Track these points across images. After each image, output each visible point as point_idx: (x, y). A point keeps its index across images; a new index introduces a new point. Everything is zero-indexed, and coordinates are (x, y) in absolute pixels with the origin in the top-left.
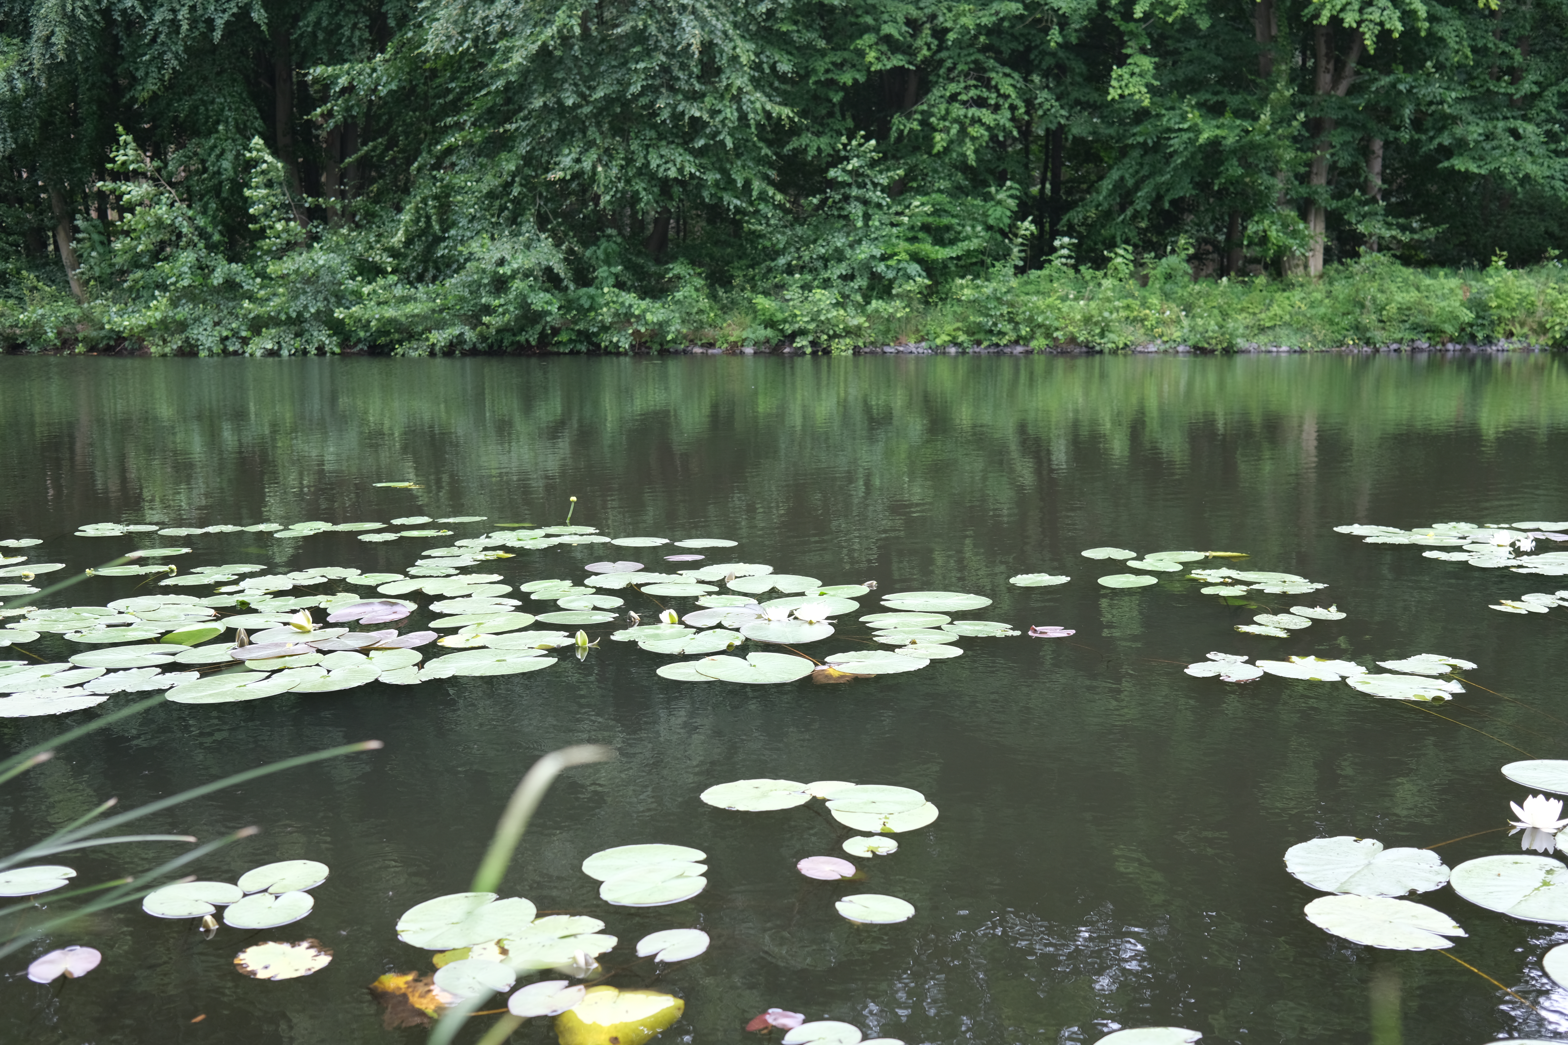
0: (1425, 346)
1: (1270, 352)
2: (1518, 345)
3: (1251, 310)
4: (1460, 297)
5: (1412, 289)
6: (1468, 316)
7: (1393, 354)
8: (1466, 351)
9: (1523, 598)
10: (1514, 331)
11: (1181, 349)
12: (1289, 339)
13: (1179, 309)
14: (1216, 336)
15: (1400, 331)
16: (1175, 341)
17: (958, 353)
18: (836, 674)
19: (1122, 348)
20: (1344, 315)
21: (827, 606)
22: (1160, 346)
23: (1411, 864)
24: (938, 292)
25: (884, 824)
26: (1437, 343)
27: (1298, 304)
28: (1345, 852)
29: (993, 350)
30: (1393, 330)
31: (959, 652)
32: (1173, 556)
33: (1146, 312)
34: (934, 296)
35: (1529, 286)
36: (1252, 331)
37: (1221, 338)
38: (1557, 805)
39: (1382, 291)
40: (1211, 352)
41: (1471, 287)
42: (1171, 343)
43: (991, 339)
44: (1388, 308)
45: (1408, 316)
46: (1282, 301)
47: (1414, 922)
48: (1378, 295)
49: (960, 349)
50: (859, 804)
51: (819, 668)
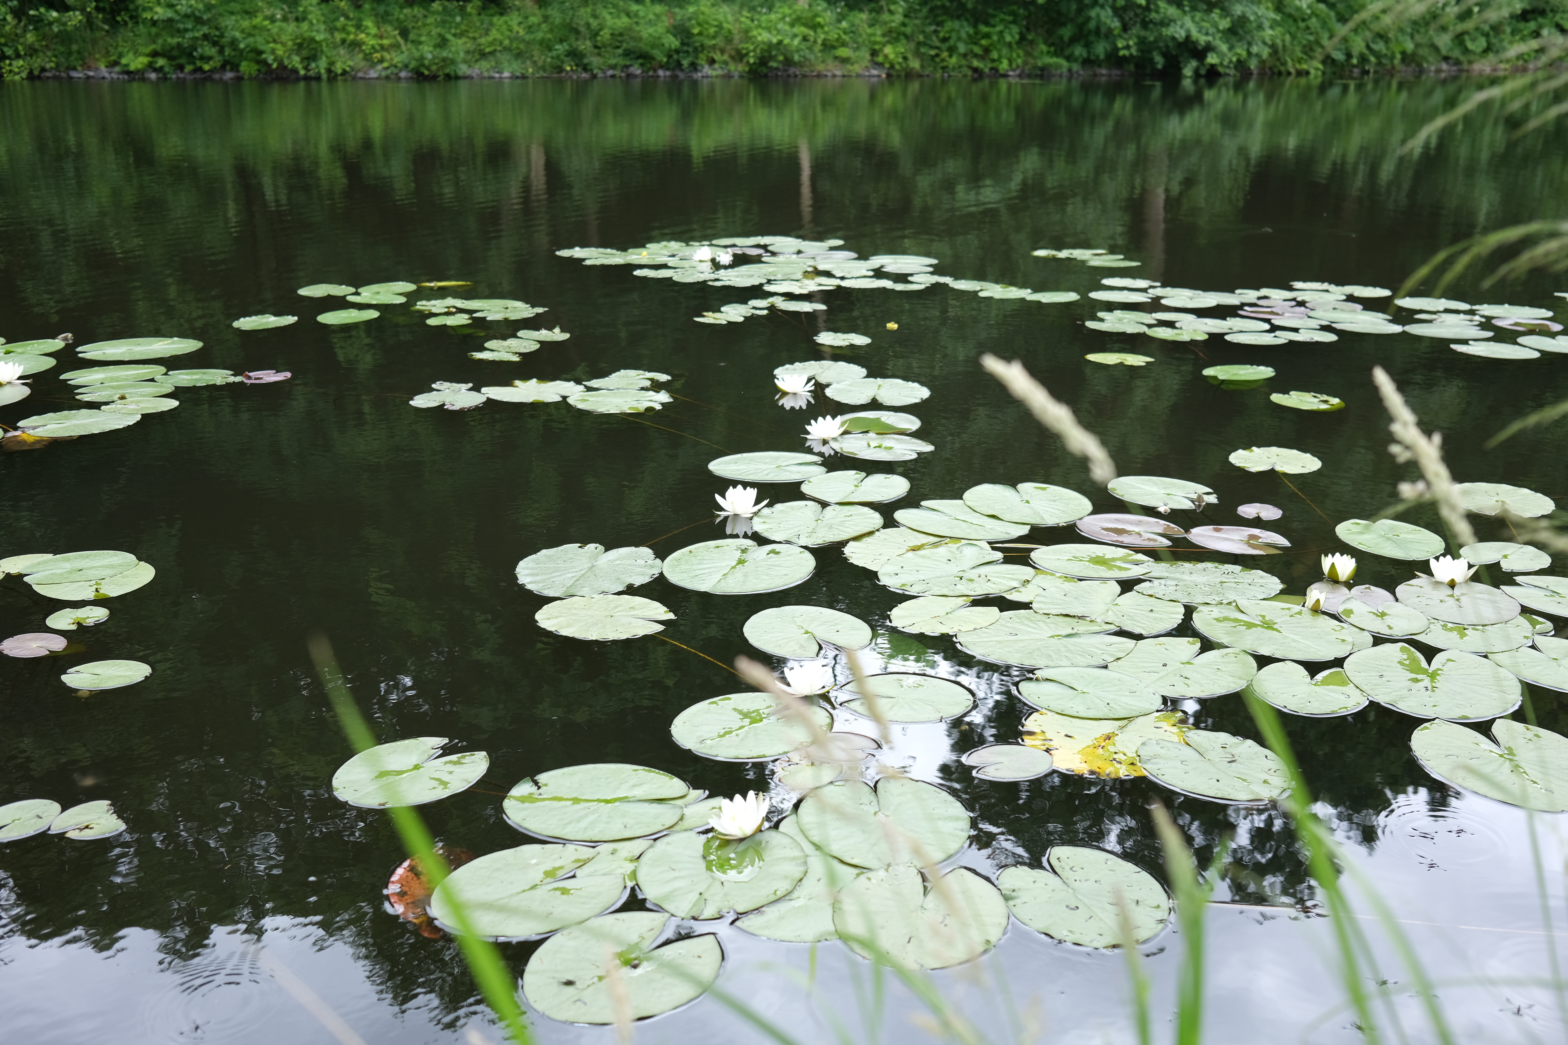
0: (639, 72)
1: (493, 78)
2: (720, 72)
3: (471, 35)
4: (666, 24)
5: (623, 15)
6: (672, 42)
7: (609, 79)
8: (674, 77)
9: (723, 309)
10: (716, 58)
11: (403, 74)
12: (510, 64)
13: (397, 32)
14: (436, 61)
15: (614, 57)
16: (396, 67)
17: (158, 79)
18: (31, 439)
19: (342, 74)
20: (561, 41)
21: (17, 365)
22: (381, 71)
23: (629, 562)
24: (127, 9)
25: (97, 590)
26: (649, 69)
27: (516, 28)
28: (570, 559)
29: (198, 76)
30: (607, 56)
31: (175, 403)
32: (386, 288)
33: (363, 36)
34: (123, 13)
35: (725, 14)
36: (473, 56)
37: (442, 64)
38: (752, 493)
39: (595, 17)
40: (433, 78)
41: (674, 14)
42: (393, 69)
43: (194, 63)
44: (601, 33)
45: (621, 42)
46: (500, 26)
47: (632, 613)
48: (591, 20)
49: (161, 75)
50: (62, 574)
51: (9, 435)
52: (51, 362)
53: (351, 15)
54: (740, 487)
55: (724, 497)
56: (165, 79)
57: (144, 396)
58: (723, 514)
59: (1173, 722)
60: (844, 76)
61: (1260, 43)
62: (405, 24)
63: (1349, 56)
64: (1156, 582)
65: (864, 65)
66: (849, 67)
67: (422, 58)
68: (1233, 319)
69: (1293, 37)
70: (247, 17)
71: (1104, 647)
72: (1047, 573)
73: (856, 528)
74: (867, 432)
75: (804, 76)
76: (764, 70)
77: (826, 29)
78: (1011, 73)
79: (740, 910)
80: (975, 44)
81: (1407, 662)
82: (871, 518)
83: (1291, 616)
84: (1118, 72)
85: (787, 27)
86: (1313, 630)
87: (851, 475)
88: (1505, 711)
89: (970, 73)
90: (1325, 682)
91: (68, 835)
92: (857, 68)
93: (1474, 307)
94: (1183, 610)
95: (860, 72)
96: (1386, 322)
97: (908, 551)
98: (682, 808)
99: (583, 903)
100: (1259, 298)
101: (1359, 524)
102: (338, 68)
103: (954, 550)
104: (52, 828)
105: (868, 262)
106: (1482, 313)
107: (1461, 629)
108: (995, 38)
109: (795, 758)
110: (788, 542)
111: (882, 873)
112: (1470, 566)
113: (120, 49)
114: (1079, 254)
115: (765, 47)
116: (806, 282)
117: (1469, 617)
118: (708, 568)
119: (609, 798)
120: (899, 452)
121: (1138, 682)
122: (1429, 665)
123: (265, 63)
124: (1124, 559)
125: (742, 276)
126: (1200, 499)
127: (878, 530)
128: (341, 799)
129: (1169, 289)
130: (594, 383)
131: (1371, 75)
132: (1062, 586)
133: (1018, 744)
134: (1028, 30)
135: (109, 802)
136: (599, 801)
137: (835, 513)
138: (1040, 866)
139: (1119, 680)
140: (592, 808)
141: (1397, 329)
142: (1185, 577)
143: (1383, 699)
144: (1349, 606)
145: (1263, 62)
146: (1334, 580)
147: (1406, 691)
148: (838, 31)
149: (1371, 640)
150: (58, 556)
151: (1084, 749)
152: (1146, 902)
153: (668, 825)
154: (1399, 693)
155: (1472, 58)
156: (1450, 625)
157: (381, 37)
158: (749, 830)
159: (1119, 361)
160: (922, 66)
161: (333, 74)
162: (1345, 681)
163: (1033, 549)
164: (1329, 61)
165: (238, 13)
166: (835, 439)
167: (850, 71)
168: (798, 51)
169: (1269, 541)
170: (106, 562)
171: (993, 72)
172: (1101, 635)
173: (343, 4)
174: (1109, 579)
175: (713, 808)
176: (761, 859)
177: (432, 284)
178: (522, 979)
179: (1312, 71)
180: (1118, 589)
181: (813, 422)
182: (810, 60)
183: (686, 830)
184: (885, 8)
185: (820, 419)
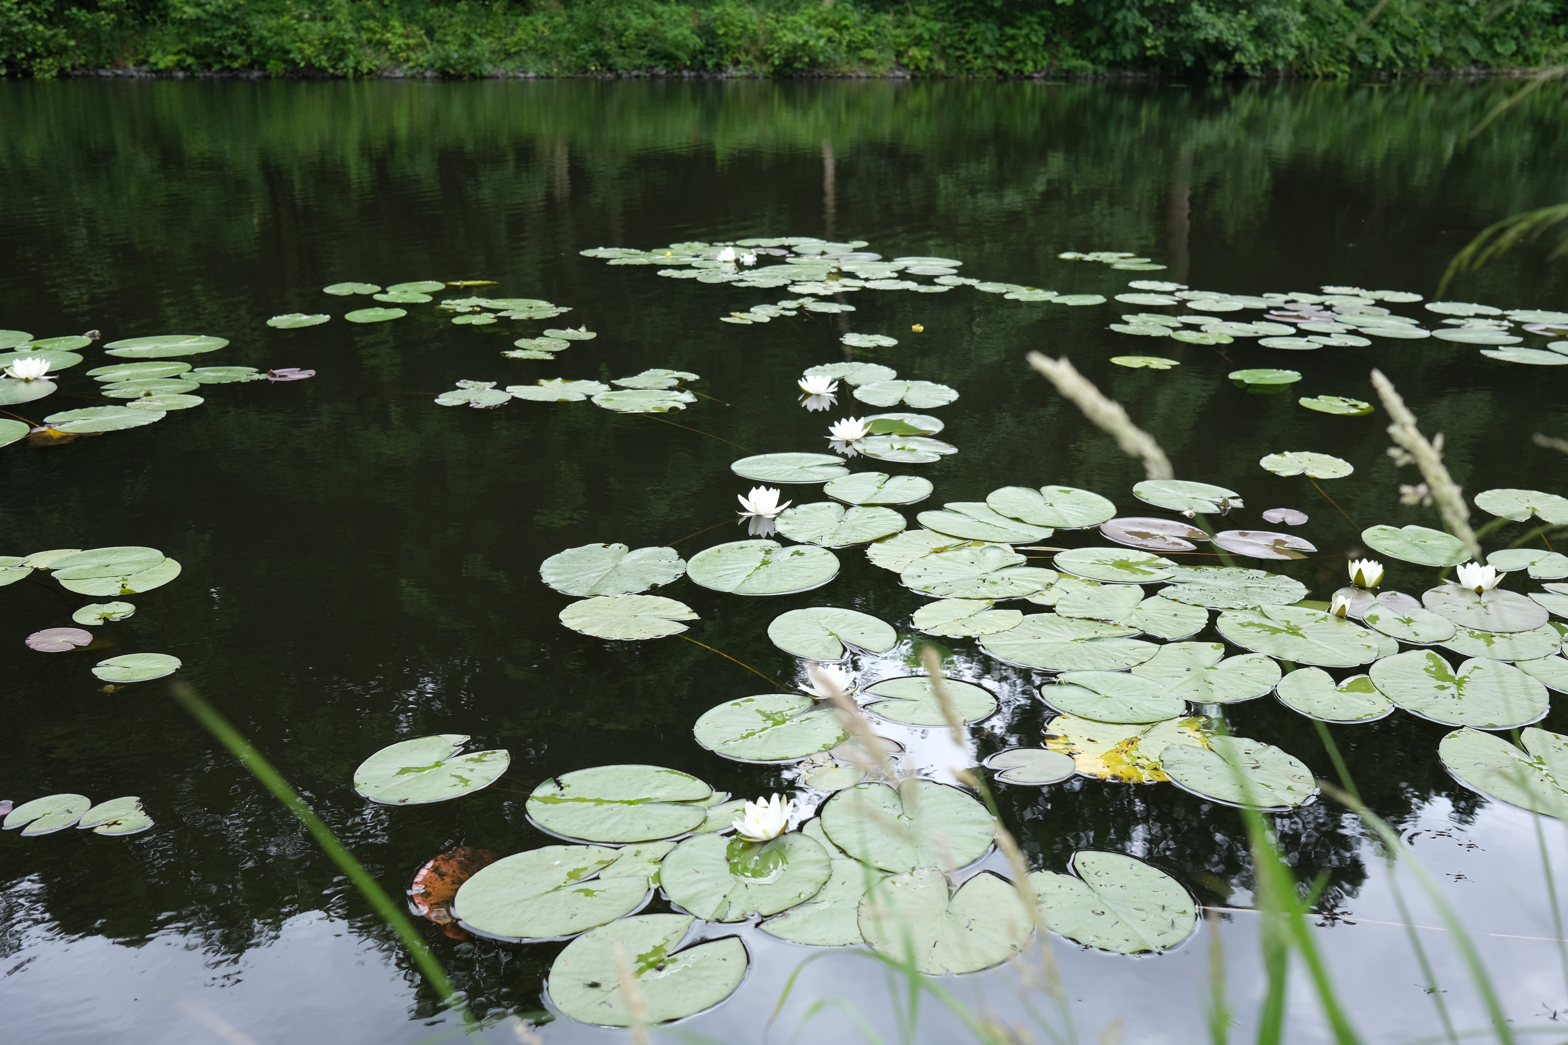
0: (663, 72)
1: (518, 77)
2: (744, 73)
3: (496, 35)
4: (691, 25)
5: (648, 15)
6: (696, 42)
7: (634, 80)
8: (699, 78)
9: (752, 309)
10: (741, 58)
11: (428, 74)
12: (535, 64)
13: (423, 32)
14: (462, 61)
15: (639, 58)
16: (421, 66)
17: (186, 77)
18: (57, 435)
19: (367, 74)
20: (586, 41)
21: (44, 361)
22: (407, 71)
23: (653, 562)
24: (155, 8)
25: (123, 586)
26: (674, 70)
27: (541, 28)
28: (595, 558)
29: (225, 74)
30: (632, 56)
31: (199, 400)
32: (414, 287)
33: (389, 35)
34: (151, 12)
35: (750, 14)
36: (498, 56)
37: (467, 63)
38: (775, 494)
39: (620, 17)
40: (459, 77)
41: (700, 14)
42: (418, 68)
43: (222, 62)
44: (626, 33)
45: (645, 42)
46: (526, 26)
47: (656, 613)
48: (616, 21)
49: (188, 74)
50: (89, 570)
51: (36, 430)
52: (78, 359)
53: (378, 15)
54: (763, 488)
55: (747, 498)
56: (193, 77)
57: (169, 393)
58: (746, 515)
59: (1196, 727)
60: (868, 77)
61: (1286, 45)
62: (431, 23)
63: (1375, 59)
64: (1180, 586)
65: (889, 66)
66: (874, 68)
67: (448, 57)
68: (1259, 323)
69: (1320, 41)
70: (274, 16)
71: (1127, 651)
72: (1070, 577)
73: (879, 530)
74: (890, 434)
75: (829, 77)
76: (789, 71)
77: (852, 31)
78: (1036, 75)
79: (765, 913)
80: (1000, 45)
81: (1433, 669)
82: (894, 520)
83: (1317, 622)
84: (1144, 75)
85: (813, 28)
86: (1338, 636)
87: (874, 477)
88: (1532, 720)
89: (994, 75)
90: (1350, 688)
91: (96, 831)
92: (882, 70)
93: (1506, 313)
94: (1207, 615)
95: (885, 73)
96: (1413, 327)
97: (931, 553)
98: (705, 810)
99: (607, 905)
100: (1287, 302)
101: (1385, 530)
102: (365, 67)
103: (977, 552)
104: (81, 823)
105: (892, 263)
106: (1512, 318)
107: (1488, 637)
108: (1021, 40)
109: (819, 759)
110: (811, 543)
111: (907, 877)
112: (1498, 573)
113: (148, 48)
114: (1106, 257)
115: (790, 49)
116: (831, 283)
117: (1494, 625)
118: (732, 569)
119: (632, 799)
120: (922, 454)
121: (1161, 686)
122: (1456, 672)
123: (293, 62)
124: (1148, 563)
125: (766, 277)
126: (1225, 502)
127: (901, 532)
128: (362, 795)
129: (1196, 292)
130: (622, 382)
131: (1399, 78)
132: (1086, 589)
133: (1041, 748)
134: (1054, 31)
135: (138, 798)
136: (622, 802)
137: (858, 514)
138: (1065, 871)
139: (1143, 684)
140: (615, 810)
141: (1424, 334)
142: (1208, 581)
143: (1408, 706)
144: (1374, 612)
145: (1289, 65)
146: (1360, 586)
147: (1432, 699)
148: (863, 33)
149: (1397, 646)
150: (86, 551)
151: (1106, 753)
152: (1172, 908)
153: (691, 827)
154: (1425, 700)
155: (1501, 61)
156: (1477, 632)
157: (407, 37)
158: (772, 834)
159: (1144, 364)
160: (947, 68)
161: (359, 73)
162: (1370, 688)
163: (1056, 553)
164: (1356, 64)
165: (266, 12)
166: (858, 441)
167: (874, 72)
168: (822, 52)
169: (1295, 546)
170: (133, 558)
171: (1018, 73)
172: (1125, 639)
173: (369, 3)
174: (1133, 583)
175: (736, 810)
176: (785, 861)
177: (458, 284)
178: (547, 980)
179: (1339, 74)
180: (1142, 593)
181: (836, 423)
182: (835, 61)
183: (709, 832)
184: (911, 10)
185: (844, 420)
